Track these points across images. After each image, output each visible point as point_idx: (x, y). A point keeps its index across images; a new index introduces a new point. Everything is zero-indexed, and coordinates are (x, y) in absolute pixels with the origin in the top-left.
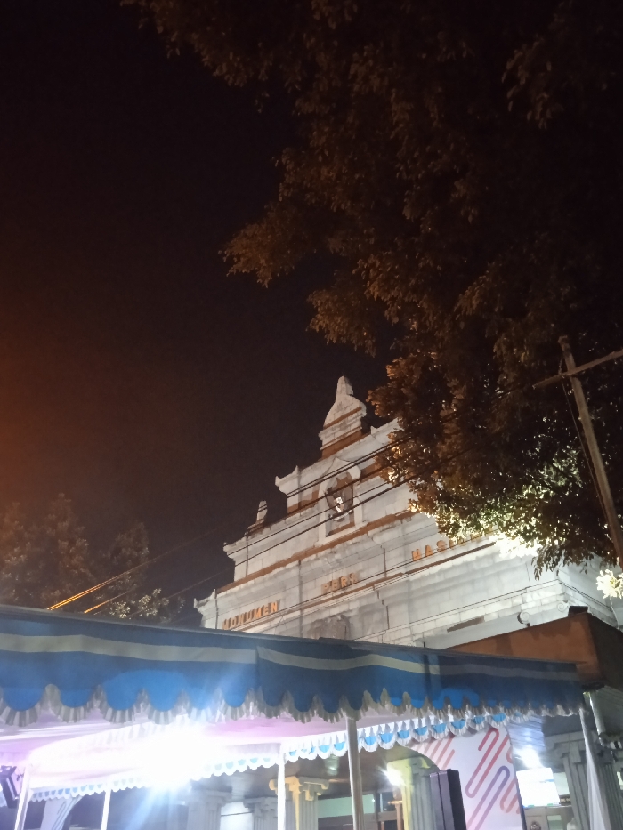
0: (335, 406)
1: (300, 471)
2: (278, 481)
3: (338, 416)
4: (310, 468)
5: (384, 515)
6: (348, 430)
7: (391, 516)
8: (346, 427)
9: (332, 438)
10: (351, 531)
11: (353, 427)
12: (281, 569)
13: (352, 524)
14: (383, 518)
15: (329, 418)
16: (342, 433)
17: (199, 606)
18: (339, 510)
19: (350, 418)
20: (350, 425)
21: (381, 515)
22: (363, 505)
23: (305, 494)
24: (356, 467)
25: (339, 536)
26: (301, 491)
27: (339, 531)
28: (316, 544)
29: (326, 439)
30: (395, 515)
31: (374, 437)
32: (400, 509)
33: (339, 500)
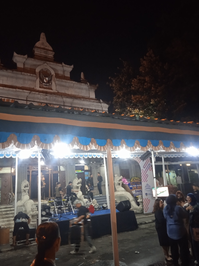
0: (40, 42)
1: (28, 57)
3: (42, 47)
4: (33, 59)
5: (64, 92)
6: (47, 55)
7: (66, 93)
8: (47, 54)
9: (40, 53)
10: (51, 91)
11: (49, 55)
12: (21, 90)
13: (52, 89)
15: (38, 44)
16: (45, 54)
18: (45, 81)
19: (49, 52)
20: (48, 54)
21: (63, 92)
22: (56, 85)
23: (26, 66)
24: (53, 71)
25: (45, 90)
26: (24, 64)
27: (45, 88)
28: (35, 88)
29: (37, 52)
30: (68, 94)
31: (63, 66)
32: (70, 93)
33: (47, 79)
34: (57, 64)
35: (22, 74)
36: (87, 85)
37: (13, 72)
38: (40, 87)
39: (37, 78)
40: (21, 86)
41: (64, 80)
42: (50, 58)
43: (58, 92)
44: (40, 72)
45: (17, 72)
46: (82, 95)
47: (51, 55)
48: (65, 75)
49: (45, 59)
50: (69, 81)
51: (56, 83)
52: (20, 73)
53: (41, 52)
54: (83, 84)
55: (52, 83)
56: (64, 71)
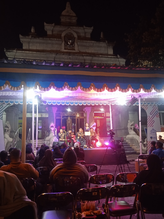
0: (66, 10)
1: (55, 25)
2: (45, 24)
3: (67, 14)
4: (59, 26)
5: (85, 51)
7: (87, 52)
10: (74, 51)
13: (74, 50)
14: (84, 52)
15: (64, 13)
16: (69, 21)
17: (6, 51)
18: (69, 44)
19: (73, 18)
20: (72, 20)
22: (78, 46)
23: (54, 33)
24: (76, 34)
25: (69, 51)
26: (52, 31)
27: (69, 49)
28: (60, 50)
29: (63, 19)
30: (89, 53)
31: (84, 29)
32: (90, 52)
33: (71, 41)
34: (79, 28)
35: (50, 40)
36: (106, 43)
37: (43, 39)
38: (65, 49)
39: (62, 42)
40: (50, 50)
41: (84, 41)
42: (74, 23)
43: (80, 52)
44: (65, 36)
45: (46, 38)
46: (101, 53)
47: (74, 20)
48: (87, 37)
49: (69, 25)
50: (89, 41)
51: (78, 44)
52: (49, 39)
53: (66, 19)
54: (101, 42)
55: (75, 44)
56: (85, 33)
